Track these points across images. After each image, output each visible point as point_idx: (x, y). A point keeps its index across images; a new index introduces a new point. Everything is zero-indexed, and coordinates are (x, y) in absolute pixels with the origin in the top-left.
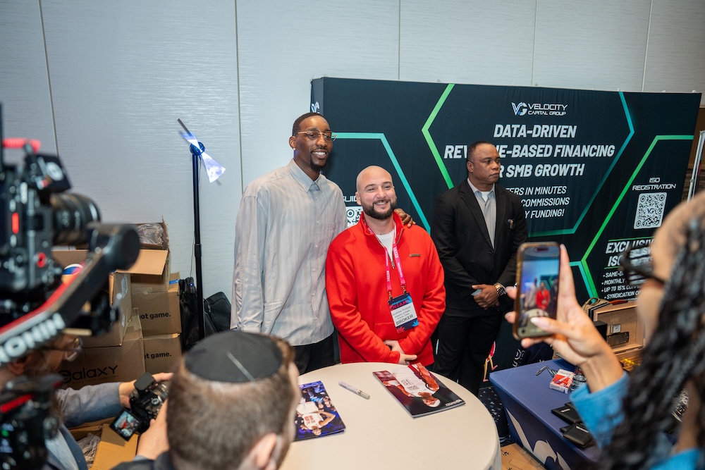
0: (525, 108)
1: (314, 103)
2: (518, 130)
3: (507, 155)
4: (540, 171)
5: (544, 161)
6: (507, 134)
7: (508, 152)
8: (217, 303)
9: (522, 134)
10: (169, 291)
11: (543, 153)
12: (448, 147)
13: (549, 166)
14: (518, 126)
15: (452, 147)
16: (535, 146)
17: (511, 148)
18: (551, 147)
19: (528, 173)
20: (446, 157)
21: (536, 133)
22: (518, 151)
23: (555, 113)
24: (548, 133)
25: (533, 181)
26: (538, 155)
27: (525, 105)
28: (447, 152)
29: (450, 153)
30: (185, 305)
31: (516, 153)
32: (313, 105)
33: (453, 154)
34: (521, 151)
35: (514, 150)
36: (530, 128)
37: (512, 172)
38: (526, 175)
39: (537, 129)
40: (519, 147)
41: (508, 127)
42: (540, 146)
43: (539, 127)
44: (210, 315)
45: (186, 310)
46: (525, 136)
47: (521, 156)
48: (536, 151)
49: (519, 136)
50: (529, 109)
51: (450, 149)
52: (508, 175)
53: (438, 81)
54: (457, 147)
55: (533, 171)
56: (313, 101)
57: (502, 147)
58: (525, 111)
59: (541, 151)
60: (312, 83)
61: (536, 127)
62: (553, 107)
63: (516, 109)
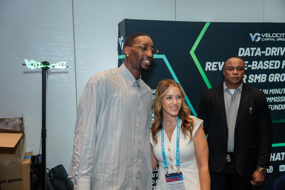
0: (259, 36)
1: (120, 38)
2: (255, 51)
4: (273, 78)
5: (274, 71)
6: (247, 54)
7: (249, 66)
8: (57, 172)
9: (258, 54)
10: (23, 163)
11: (274, 66)
12: (207, 63)
13: (279, 75)
14: (255, 49)
15: (210, 63)
16: (268, 62)
17: (250, 63)
18: (279, 62)
19: (264, 80)
20: (206, 70)
21: (268, 53)
22: (256, 65)
23: (281, 39)
24: (276, 53)
25: (268, 85)
26: (270, 68)
27: (259, 35)
28: (207, 66)
29: (209, 67)
30: (34, 172)
31: (254, 67)
32: (119, 39)
33: (211, 67)
34: (258, 65)
35: (253, 65)
36: (263, 49)
37: (252, 79)
38: (262, 81)
39: (269, 50)
40: (256, 62)
41: (248, 49)
42: (271, 62)
43: (270, 48)
44: (52, 180)
45: (35, 176)
46: (260, 55)
47: (258, 68)
48: (268, 65)
49: (256, 55)
50: (262, 37)
51: (209, 65)
52: (249, 81)
53: (200, 20)
54: (214, 63)
55: (267, 78)
56: (119, 37)
58: (259, 38)
59: (272, 65)
60: (119, 25)
61: (267, 49)
62: (279, 35)
63: (253, 38)
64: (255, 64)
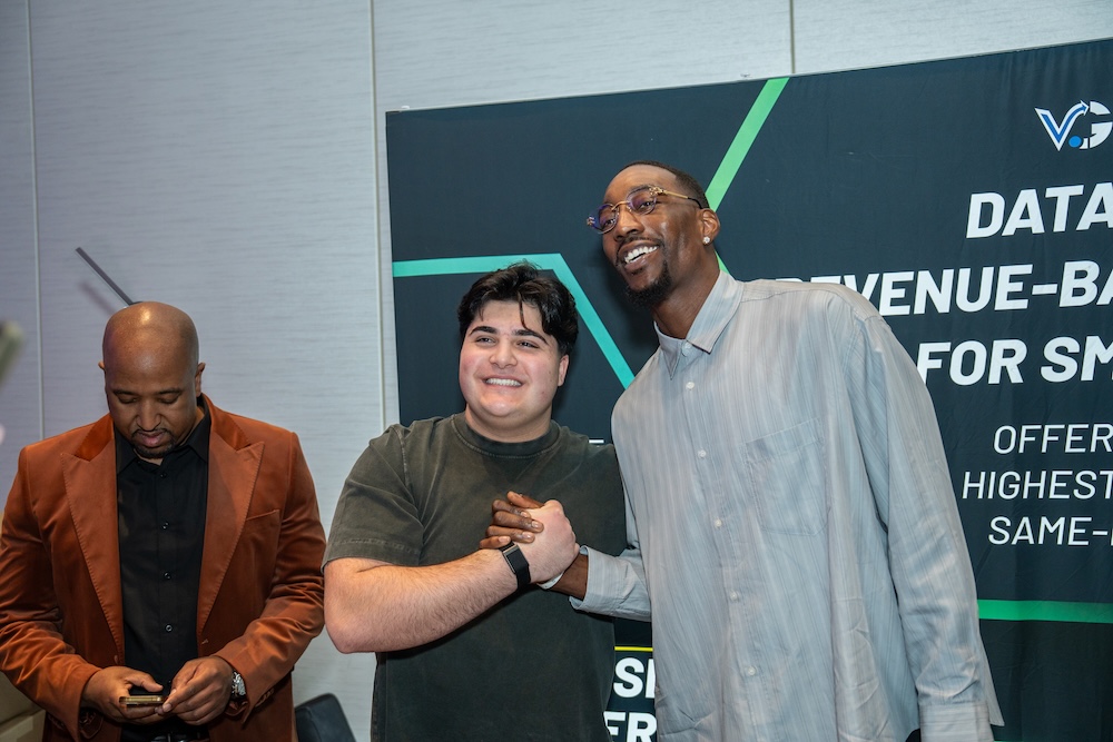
2: (1077, 206)
3: (1033, 300)
6: (1024, 224)
7: (1038, 290)
9: (1100, 218)
14: (1078, 190)
17: (1050, 274)
22: (1088, 284)
31: (1079, 292)
34: (1100, 283)
35: (1069, 283)
37: (1070, 363)
40: (1090, 268)
41: (1028, 198)
47: (1104, 301)
49: (1084, 225)
52: (1048, 373)
57: (1006, 271)
63: (1059, 131)
64: (1081, 275)
